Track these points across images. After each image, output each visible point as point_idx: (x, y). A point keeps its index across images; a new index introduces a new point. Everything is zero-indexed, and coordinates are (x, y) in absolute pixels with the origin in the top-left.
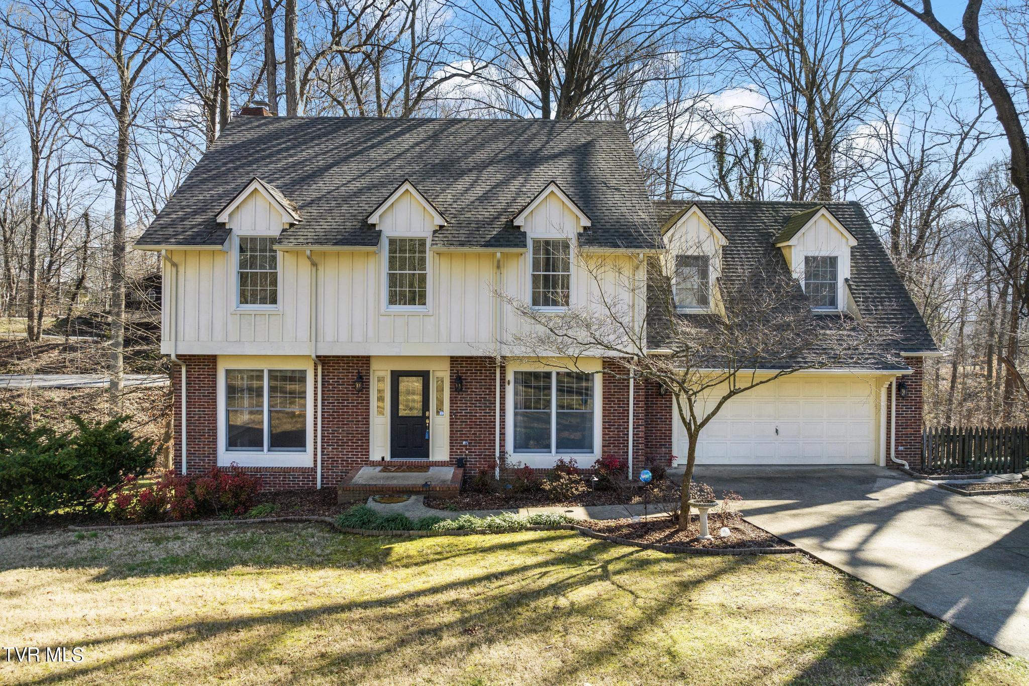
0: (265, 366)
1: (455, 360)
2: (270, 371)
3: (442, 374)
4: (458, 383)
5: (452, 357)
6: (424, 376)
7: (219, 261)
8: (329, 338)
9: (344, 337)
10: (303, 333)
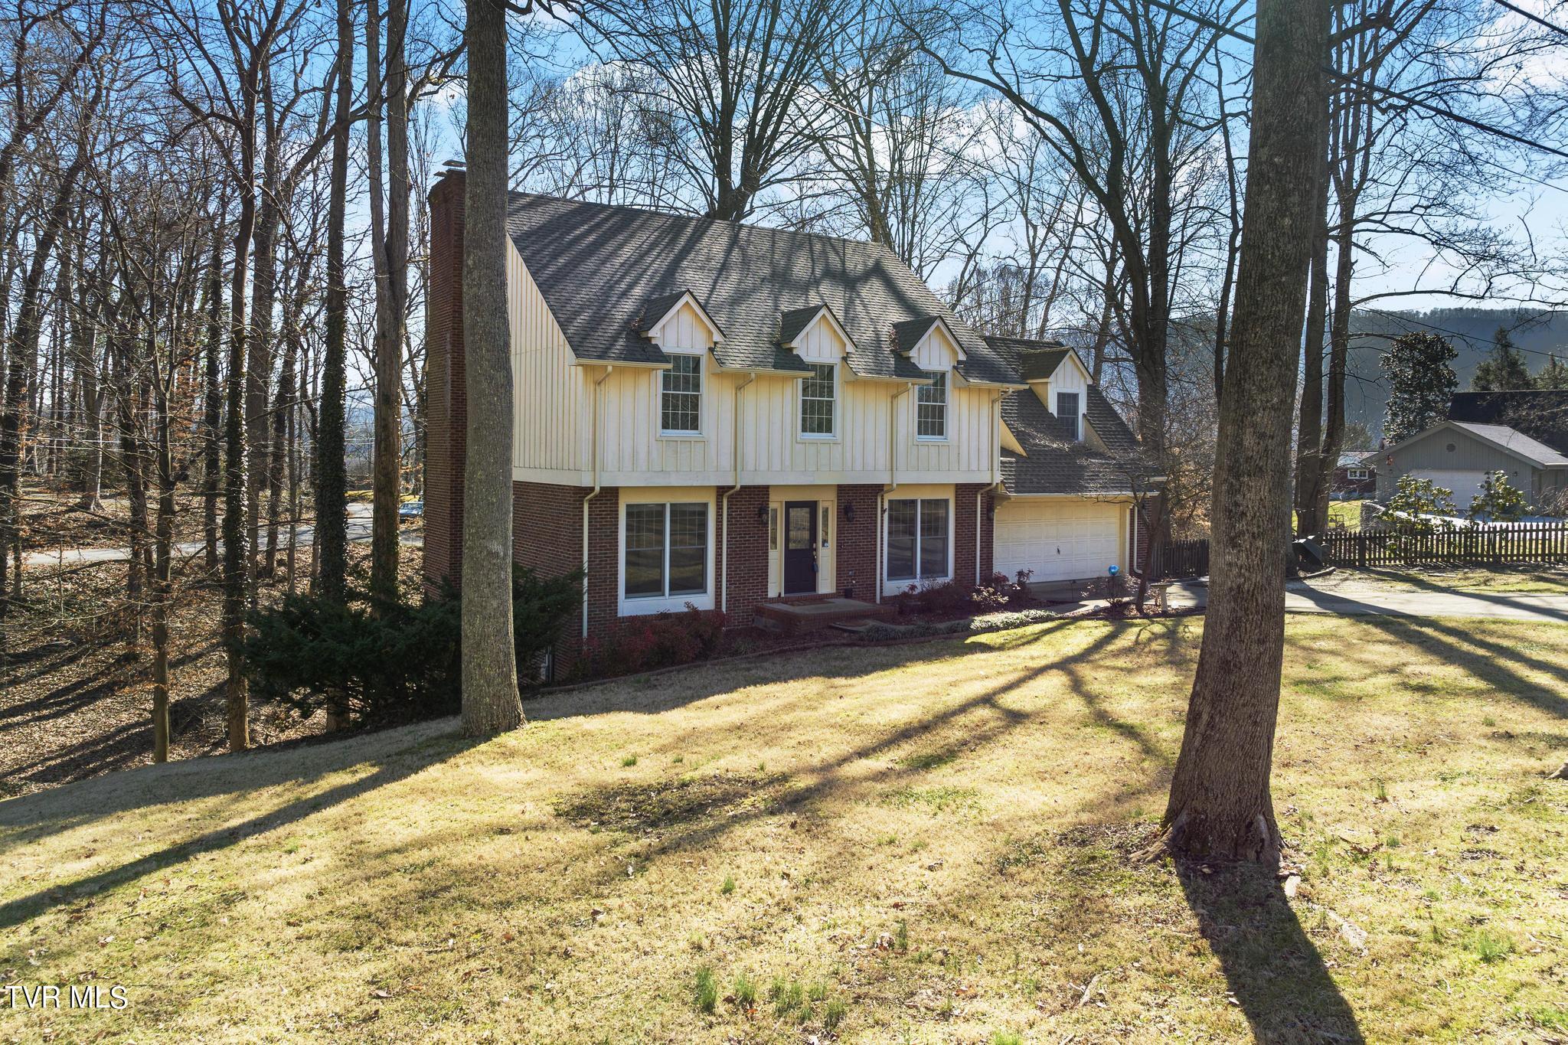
0: (668, 500)
1: (842, 489)
2: (672, 505)
3: (829, 504)
4: (846, 512)
5: (840, 487)
6: (812, 506)
7: (643, 381)
8: (750, 466)
9: (763, 467)
10: (726, 462)
